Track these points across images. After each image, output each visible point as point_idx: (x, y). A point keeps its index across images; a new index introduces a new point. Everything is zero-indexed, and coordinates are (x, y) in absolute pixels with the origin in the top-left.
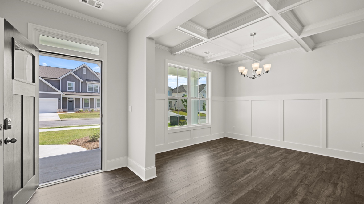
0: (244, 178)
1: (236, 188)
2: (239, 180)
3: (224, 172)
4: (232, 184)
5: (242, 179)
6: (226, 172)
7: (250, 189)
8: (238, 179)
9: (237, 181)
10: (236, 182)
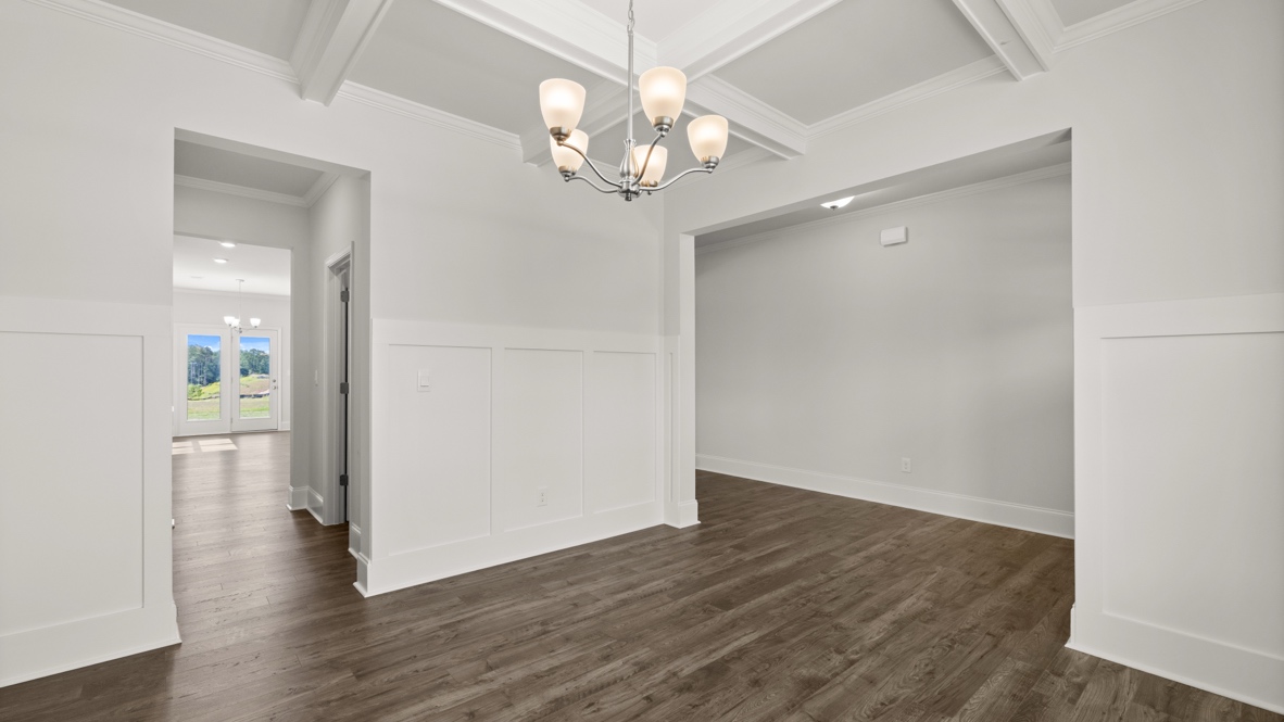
0: (736, 644)
1: (772, 612)
2: (755, 636)
3: (813, 671)
4: (784, 622)
5: (745, 640)
6: (804, 672)
7: (731, 611)
8: (761, 640)
9: (767, 632)
10: (771, 629)
